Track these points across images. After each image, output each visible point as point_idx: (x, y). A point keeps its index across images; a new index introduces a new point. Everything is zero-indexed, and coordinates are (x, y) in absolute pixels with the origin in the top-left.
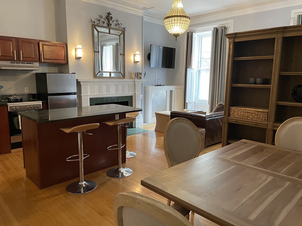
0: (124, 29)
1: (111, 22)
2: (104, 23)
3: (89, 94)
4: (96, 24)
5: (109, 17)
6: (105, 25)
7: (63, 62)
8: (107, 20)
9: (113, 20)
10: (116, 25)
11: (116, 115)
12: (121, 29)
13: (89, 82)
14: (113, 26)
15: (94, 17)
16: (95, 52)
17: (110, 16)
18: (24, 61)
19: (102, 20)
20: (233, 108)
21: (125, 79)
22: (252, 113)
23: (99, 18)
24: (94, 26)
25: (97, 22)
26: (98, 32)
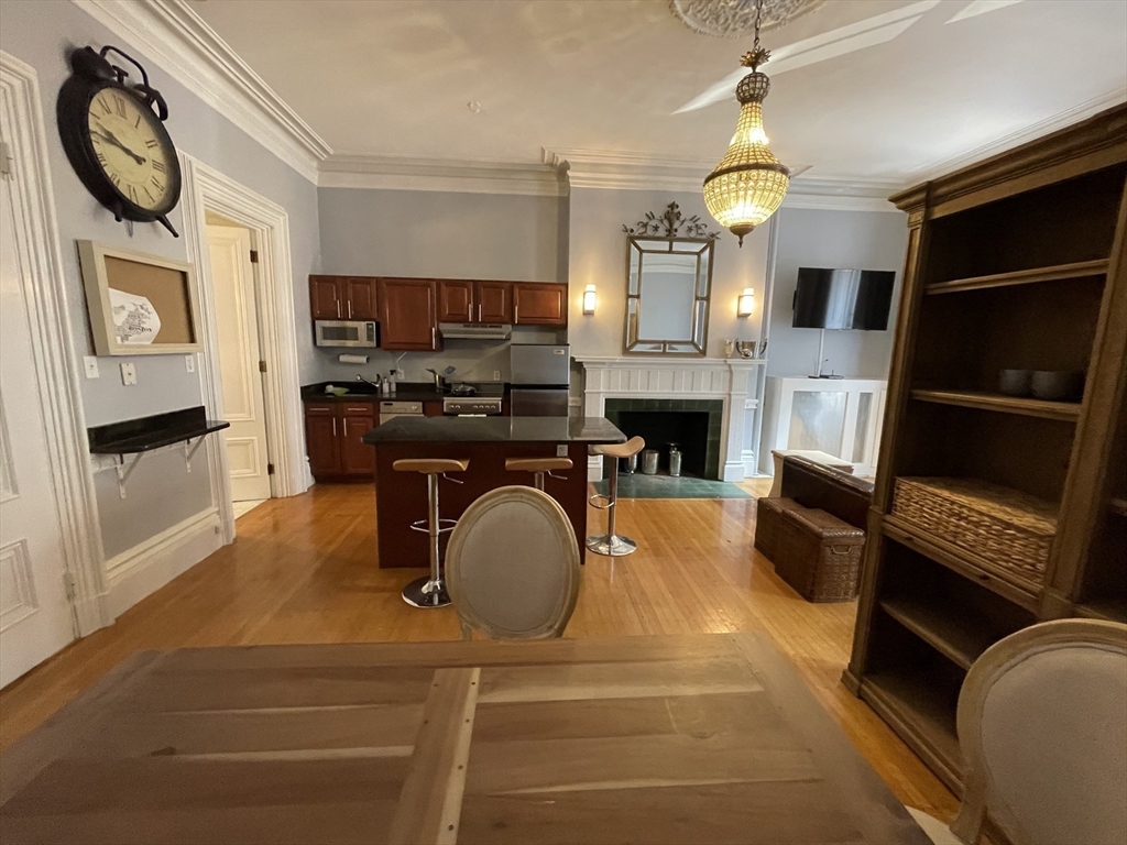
0: (713, 235)
1: (676, 225)
2: (656, 228)
3: (602, 390)
4: (637, 234)
5: (672, 214)
6: (662, 232)
7: (558, 322)
8: (666, 222)
9: (682, 218)
10: (690, 229)
11: (559, 446)
12: (704, 237)
13: (604, 363)
14: (681, 233)
15: (633, 219)
16: (629, 296)
17: (676, 211)
18: (484, 324)
19: (653, 223)
20: (906, 486)
21: (705, 359)
22: (978, 524)
23: (645, 220)
24: (632, 240)
25: (642, 230)
26: (641, 251)
